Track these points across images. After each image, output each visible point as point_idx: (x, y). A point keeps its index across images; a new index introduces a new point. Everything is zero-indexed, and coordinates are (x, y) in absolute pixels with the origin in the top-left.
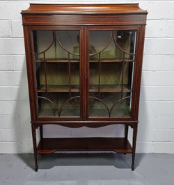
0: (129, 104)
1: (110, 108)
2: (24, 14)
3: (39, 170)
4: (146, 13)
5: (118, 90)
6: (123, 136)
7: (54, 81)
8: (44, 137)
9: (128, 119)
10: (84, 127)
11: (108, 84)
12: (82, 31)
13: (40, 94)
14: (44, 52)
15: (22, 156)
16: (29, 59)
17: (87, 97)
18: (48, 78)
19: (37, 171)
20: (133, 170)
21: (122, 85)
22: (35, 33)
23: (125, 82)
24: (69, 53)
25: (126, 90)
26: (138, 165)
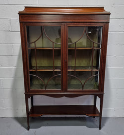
0: (97, 81)
1: (83, 83)
2: (21, 14)
3: (30, 129)
4: (109, 14)
5: (89, 70)
6: (92, 104)
7: (42, 64)
8: (34, 105)
9: (97, 91)
10: (64, 97)
11: (83, 65)
12: (63, 26)
13: (31, 73)
14: (35, 42)
15: (17, 119)
16: (24, 47)
17: (66, 75)
18: (38, 61)
19: (28, 130)
20: (100, 129)
21: (92, 67)
22: (28, 27)
23: (94, 64)
24: (53, 43)
25: (95, 70)
26: (104, 126)
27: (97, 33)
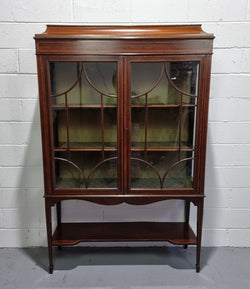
0: (190, 174)
1: (162, 177)
2: (39, 39)
3: (54, 272)
4: (212, 38)
5: (175, 149)
6: (181, 219)
7: (79, 137)
8: (63, 221)
9: (190, 192)
10: (124, 203)
11: (160, 140)
12: (120, 63)
13: (58, 154)
14: (65, 93)
15: (29, 251)
16: (44, 103)
18: (71, 132)
19: (51, 272)
20: (198, 271)
21: (180, 142)
22: (52, 65)
23: (184, 138)
24: (102, 94)
25: (185, 149)
26: (206, 264)
27: (189, 79)
